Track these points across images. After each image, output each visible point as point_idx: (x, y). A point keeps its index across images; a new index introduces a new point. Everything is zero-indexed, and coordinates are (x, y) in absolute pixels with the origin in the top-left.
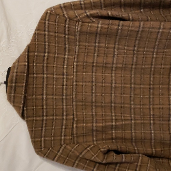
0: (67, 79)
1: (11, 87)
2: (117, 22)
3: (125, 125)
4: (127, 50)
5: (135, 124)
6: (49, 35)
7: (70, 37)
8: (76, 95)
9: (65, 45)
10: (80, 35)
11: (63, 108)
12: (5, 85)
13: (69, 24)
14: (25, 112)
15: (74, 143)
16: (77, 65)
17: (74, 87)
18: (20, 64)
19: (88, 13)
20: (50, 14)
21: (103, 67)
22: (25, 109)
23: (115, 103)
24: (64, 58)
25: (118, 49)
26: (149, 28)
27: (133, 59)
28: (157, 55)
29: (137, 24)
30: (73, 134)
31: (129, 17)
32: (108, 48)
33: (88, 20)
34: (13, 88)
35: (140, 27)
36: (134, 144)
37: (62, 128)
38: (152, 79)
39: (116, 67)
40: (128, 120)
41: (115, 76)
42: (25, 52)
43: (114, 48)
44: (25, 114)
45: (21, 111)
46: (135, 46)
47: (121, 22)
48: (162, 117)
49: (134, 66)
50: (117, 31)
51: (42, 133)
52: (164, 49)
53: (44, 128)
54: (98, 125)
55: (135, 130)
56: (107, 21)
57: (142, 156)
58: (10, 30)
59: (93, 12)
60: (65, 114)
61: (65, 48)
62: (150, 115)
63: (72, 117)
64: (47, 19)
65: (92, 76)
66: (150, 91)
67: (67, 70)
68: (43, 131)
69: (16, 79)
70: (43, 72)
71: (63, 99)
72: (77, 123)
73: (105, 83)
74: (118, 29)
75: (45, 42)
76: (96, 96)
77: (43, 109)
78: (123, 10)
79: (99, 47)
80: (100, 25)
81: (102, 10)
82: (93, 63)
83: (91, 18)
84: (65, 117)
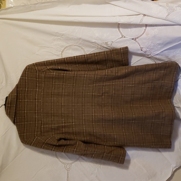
0: (38, 102)
1: (8, 107)
2: (63, 72)
3: (69, 125)
4: (69, 86)
5: (75, 124)
6: (28, 79)
7: (39, 80)
8: (42, 110)
9: (37, 84)
10: (44, 79)
11: (36, 118)
12: (4, 106)
13: (38, 73)
14: (15, 120)
15: (42, 136)
16: (43, 94)
17: (42, 106)
18: (13, 94)
19: (48, 68)
20: (29, 68)
21: (57, 95)
22: (15, 118)
23: (64, 114)
24: (36, 91)
25: (65, 85)
26: (80, 75)
27: (73, 90)
28: (85, 88)
29: (73, 72)
30: (41, 131)
31: (69, 69)
32: (59, 85)
33: (48, 71)
34: (9, 107)
35: (75, 74)
36: (75, 135)
37: (35, 128)
38: (83, 101)
39: (64, 95)
40: (71, 122)
41: (64, 100)
42: (15, 88)
43: (63, 85)
44: (15, 121)
45: (13, 120)
46: (73, 84)
47: (65, 72)
48: (89, 120)
49: (73, 94)
50: (64, 76)
51: (24, 131)
52: (89, 85)
53: (25, 128)
54: (55, 126)
55: (75, 128)
56: (58, 72)
57: (79, 142)
58: (7, 77)
59: (51, 67)
60: (37, 120)
61: (37, 86)
62: (83, 119)
63: (41, 122)
64: (27, 71)
65: (51, 99)
66: (82, 107)
67: (38, 97)
68: (25, 130)
69: (11, 102)
70: (25, 98)
71: (36, 112)
72: (43, 125)
73: (58, 103)
74: (64, 75)
75: (26, 83)
76: (53, 110)
77: (25, 118)
78: (67, 65)
79: (55, 84)
80: (54, 74)
81: (56, 66)
82: (52, 93)
83: (50, 70)
84: (37, 122)
